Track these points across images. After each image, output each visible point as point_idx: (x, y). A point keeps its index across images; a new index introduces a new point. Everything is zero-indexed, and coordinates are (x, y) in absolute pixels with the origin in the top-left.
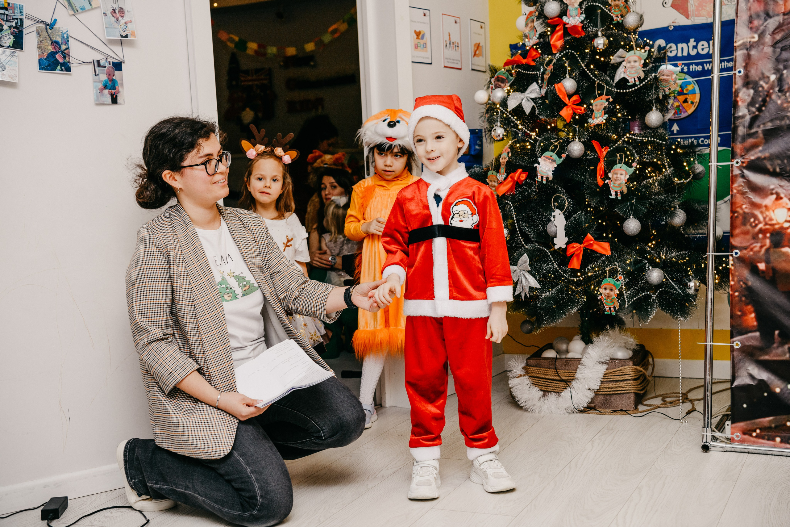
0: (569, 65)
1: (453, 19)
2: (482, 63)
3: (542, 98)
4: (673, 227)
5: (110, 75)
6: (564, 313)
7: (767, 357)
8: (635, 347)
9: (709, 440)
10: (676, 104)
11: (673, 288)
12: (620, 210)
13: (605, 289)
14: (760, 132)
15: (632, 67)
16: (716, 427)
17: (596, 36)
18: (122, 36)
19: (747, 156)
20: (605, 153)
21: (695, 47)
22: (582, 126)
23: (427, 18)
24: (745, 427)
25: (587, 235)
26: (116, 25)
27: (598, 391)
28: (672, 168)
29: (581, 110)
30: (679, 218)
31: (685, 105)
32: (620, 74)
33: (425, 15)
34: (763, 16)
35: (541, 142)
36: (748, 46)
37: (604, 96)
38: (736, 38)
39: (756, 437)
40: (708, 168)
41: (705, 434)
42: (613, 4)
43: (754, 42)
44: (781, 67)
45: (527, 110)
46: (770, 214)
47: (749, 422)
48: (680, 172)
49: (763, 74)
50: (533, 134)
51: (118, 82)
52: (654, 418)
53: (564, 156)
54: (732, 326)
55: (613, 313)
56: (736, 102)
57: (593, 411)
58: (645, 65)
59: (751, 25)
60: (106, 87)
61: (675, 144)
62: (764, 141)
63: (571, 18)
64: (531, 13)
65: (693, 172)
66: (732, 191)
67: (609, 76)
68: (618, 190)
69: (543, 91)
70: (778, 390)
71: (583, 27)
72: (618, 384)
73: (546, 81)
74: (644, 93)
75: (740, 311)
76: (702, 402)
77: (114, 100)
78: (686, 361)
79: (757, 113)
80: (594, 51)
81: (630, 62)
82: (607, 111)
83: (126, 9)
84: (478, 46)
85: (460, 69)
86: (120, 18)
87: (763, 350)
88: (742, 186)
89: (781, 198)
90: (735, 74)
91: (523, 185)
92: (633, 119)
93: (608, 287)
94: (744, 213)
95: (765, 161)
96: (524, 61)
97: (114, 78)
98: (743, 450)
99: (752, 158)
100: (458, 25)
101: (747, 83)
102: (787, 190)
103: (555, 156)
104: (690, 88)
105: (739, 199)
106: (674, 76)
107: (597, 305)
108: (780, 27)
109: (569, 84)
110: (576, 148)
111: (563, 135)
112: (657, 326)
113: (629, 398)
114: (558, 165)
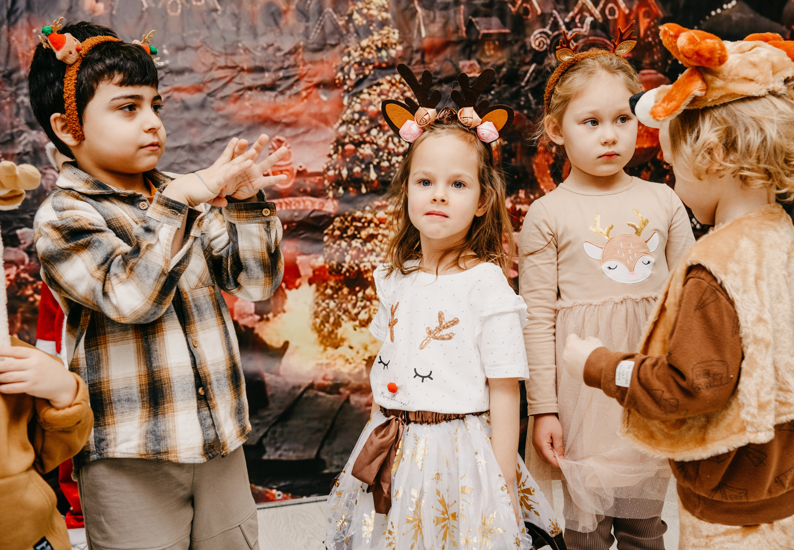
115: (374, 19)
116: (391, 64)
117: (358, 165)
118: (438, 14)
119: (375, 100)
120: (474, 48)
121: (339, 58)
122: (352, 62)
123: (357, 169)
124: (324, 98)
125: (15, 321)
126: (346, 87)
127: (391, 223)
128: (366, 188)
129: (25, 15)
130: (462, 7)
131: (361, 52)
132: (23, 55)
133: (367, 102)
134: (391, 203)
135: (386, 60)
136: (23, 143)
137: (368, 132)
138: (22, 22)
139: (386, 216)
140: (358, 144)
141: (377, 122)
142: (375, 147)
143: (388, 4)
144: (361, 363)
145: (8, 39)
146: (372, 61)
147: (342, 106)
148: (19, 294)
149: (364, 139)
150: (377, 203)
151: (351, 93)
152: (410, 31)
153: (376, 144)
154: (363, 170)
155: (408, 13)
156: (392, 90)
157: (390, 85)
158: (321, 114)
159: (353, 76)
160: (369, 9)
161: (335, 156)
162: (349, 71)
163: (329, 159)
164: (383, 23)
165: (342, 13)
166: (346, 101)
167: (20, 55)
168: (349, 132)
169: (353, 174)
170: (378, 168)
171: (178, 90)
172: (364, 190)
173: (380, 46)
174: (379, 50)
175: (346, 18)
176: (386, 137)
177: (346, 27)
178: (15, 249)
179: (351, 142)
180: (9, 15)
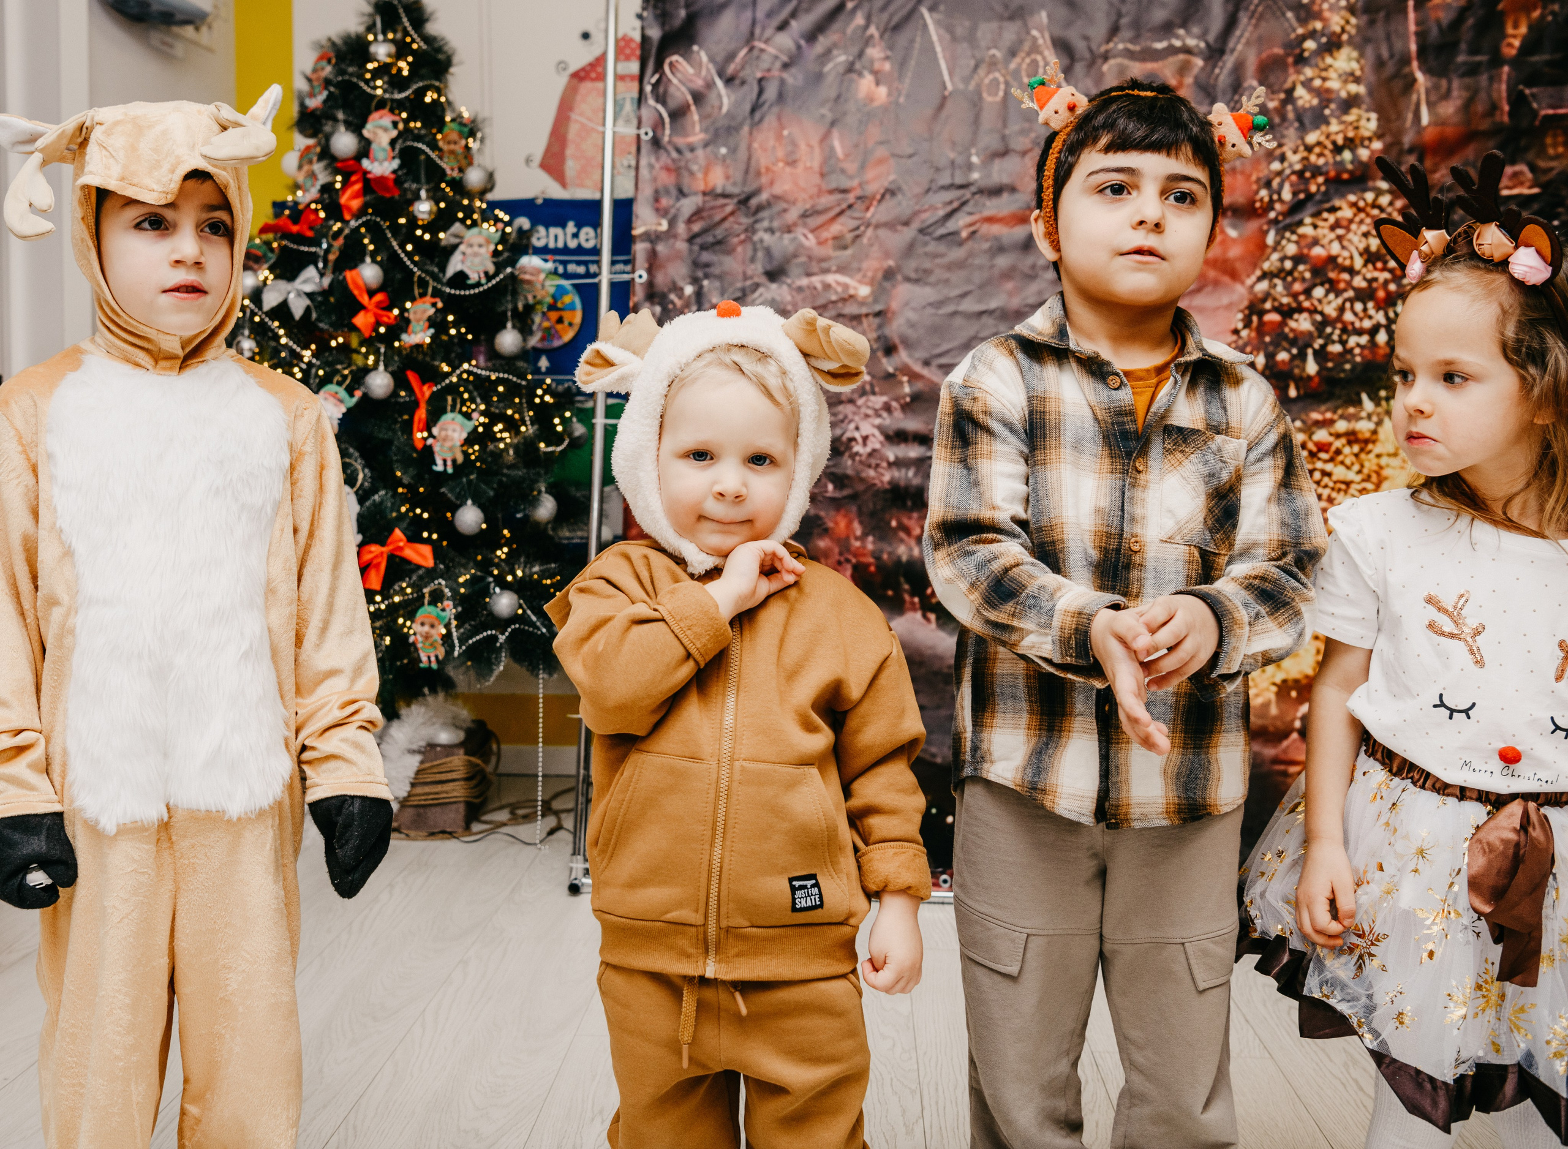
0: (372, 243)
3: (325, 293)
4: (537, 524)
8: (470, 725)
9: (580, 875)
10: (546, 324)
11: (533, 625)
12: (451, 490)
13: (423, 624)
15: (476, 255)
17: (418, 198)
20: (427, 394)
21: (576, 236)
22: (389, 346)
25: (394, 530)
27: (406, 799)
28: (536, 427)
29: (389, 318)
30: (546, 508)
31: (559, 326)
32: (455, 265)
34: (674, 192)
35: (319, 368)
36: (653, 237)
37: (428, 299)
38: (635, 223)
40: (591, 428)
41: (574, 865)
42: (445, 147)
43: (662, 233)
44: (700, 274)
45: (298, 312)
48: (548, 433)
49: (674, 285)
50: (307, 354)
52: (497, 842)
53: (358, 394)
55: (434, 666)
58: (496, 253)
59: (657, 205)
61: (541, 388)
63: (376, 164)
64: (308, 148)
65: (570, 435)
67: (438, 265)
68: (449, 456)
69: (326, 281)
71: (395, 181)
72: (439, 788)
73: (330, 265)
74: (494, 300)
76: (572, 815)
78: (552, 748)
80: (413, 222)
81: (471, 246)
82: (432, 322)
90: (633, 279)
92: (476, 341)
93: (426, 620)
96: (295, 229)
101: (652, 295)
103: (342, 392)
104: (567, 299)
106: (543, 276)
107: (409, 652)
108: (697, 214)
109: (369, 273)
110: (380, 382)
111: (359, 360)
112: (505, 690)
113: (457, 811)
114: (349, 410)
115: (1333, 96)
116: (1358, 173)
117: (1285, 349)
118: (1456, 83)
119: (1324, 236)
120: (1523, 142)
121: (1264, 165)
122: (1288, 172)
123: (1283, 356)
124: (1232, 233)
126: (1272, 215)
127: (1338, 452)
128: (1297, 388)
129: (775, 110)
130: (1506, 69)
131: (1305, 154)
132: (768, 169)
133: (1309, 240)
134: (1342, 417)
135: (1350, 167)
137: (1308, 292)
138: (770, 120)
139: (1331, 439)
140: (1287, 313)
141: (1326, 275)
142: (1319, 318)
143: (1362, 69)
144: (1267, 689)
145: (749, 147)
146: (1324, 169)
147: (1263, 246)
149: (1299, 303)
150: (1315, 416)
151: (1281, 225)
152: (1400, 116)
153: (1321, 313)
154: (1293, 357)
155: (1398, 85)
156: (1357, 219)
157: (1354, 210)
158: (1225, 261)
159: (1287, 195)
160: (1324, 79)
161: (1244, 333)
162: (1281, 185)
163: (1234, 338)
164: (1350, 103)
165: (1276, 87)
166: (1270, 239)
167: (763, 170)
168: (1272, 292)
169: (1276, 363)
170: (1321, 355)
171: (990, 220)
172: (1293, 393)
173: (1340, 141)
174: (1338, 149)
175: (1282, 96)
176: (1340, 301)
177: (1281, 111)
179: (1275, 309)
180: (753, 110)
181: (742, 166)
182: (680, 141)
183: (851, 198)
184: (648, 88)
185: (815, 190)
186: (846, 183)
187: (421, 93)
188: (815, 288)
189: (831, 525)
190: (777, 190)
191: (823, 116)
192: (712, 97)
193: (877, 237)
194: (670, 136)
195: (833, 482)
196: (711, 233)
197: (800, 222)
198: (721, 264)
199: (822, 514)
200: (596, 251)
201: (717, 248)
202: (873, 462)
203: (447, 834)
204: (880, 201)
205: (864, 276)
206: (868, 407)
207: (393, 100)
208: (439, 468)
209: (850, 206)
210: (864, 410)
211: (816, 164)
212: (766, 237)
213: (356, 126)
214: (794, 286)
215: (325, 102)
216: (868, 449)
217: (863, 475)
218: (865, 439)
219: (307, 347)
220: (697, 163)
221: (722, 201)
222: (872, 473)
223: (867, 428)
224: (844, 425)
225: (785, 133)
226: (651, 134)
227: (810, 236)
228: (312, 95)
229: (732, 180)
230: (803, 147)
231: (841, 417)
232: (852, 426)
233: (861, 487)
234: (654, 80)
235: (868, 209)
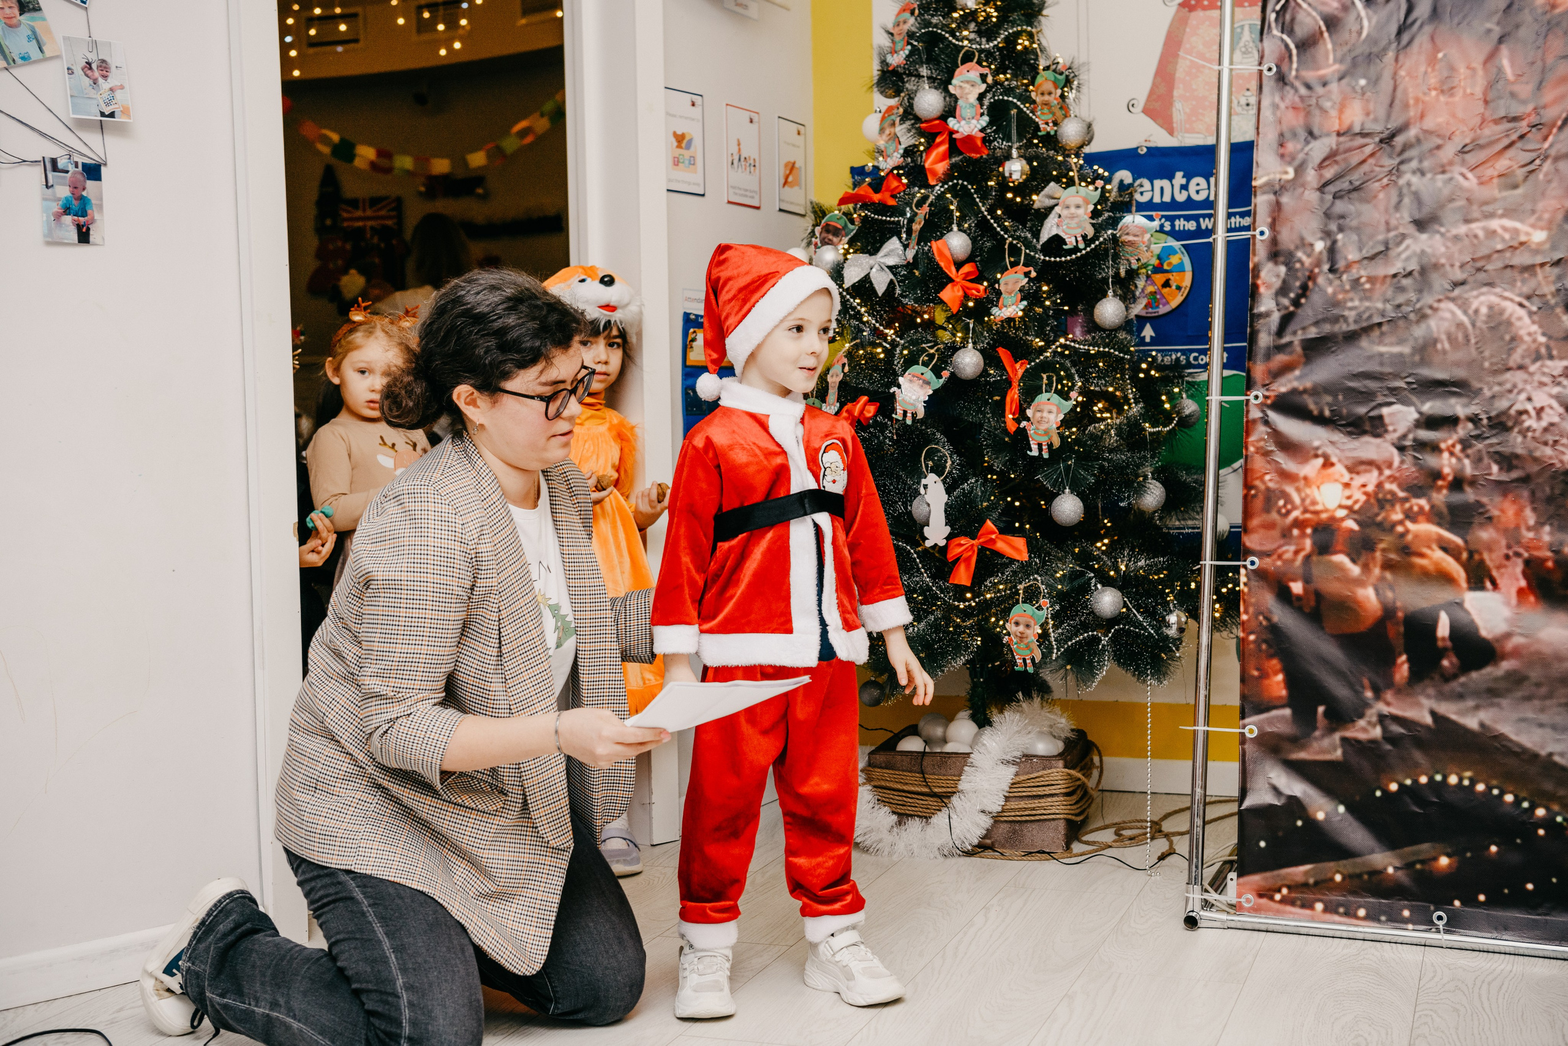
0: (959, 209)
1: (746, 116)
2: (798, 199)
3: (910, 266)
4: (1142, 513)
5: (76, 188)
6: (940, 667)
7: (1302, 755)
8: (1069, 735)
9: (1197, 908)
10: (1150, 289)
11: (1139, 625)
12: (1046, 477)
13: (1017, 624)
14: (1296, 343)
15: (1072, 217)
16: (1211, 884)
17: (1008, 157)
18: (103, 114)
19: (1274, 387)
20: (1020, 372)
21: (1185, 187)
22: (980, 321)
23: (697, 110)
24: (1263, 883)
25: (985, 522)
26: (92, 93)
27: (999, 814)
28: (1141, 405)
29: (978, 291)
30: (1153, 496)
31: (1165, 291)
32: (1050, 229)
33: (693, 105)
34: (1303, 135)
35: (904, 348)
36: (1277, 187)
37: (1020, 268)
38: (1256, 172)
39: (1282, 901)
40: (1205, 405)
41: (1191, 896)
42: (1039, 99)
43: (1288, 181)
44: (1333, 227)
45: (881, 288)
46: (1313, 492)
47: (1268, 874)
48: (1155, 413)
49: (1302, 239)
50: (891, 333)
51: (93, 202)
52: (1100, 866)
53: (946, 374)
54: (1243, 697)
55: (1030, 669)
56: (1255, 287)
57: (990, 853)
58: (1095, 214)
59: (1282, 151)
60: (67, 210)
61: (1146, 361)
62: (1303, 360)
63: (963, 122)
64: (890, 109)
65: (1178, 413)
66: (1247, 449)
67: (1030, 230)
68: (1044, 440)
69: (910, 254)
70: (1320, 816)
71: (984, 140)
72: (1035, 803)
73: (915, 236)
74: (1094, 265)
75: (1257, 669)
76: (1187, 837)
77: (84, 237)
78: (1161, 763)
79: (1292, 309)
80: (1004, 184)
81: (1068, 207)
82: (1025, 294)
83: (113, 63)
84: (792, 167)
85: (758, 208)
86: (101, 80)
87: (1297, 741)
88: (1264, 440)
89: (1332, 465)
90: (1254, 236)
91: (869, 426)
92: (1073, 312)
93: (1021, 620)
94: (1268, 489)
95: (1306, 397)
96: (876, 197)
97: (84, 193)
98: (1257, 927)
99: (1283, 390)
100: (755, 126)
101: (1275, 255)
102: (1342, 451)
103: (929, 375)
104: (1175, 260)
105: (1258, 463)
106: (1147, 236)
107: (1001, 654)
108: (1331, 157)
109: (957, 242)
110: (969, 361)
111: (945, 336)
112: (1108, 696)
113: (1056, 829)
114: (935, 391)
125: (1371, 565)
129: (1428, 29)
132: (1417, 100)
136: (1404, 256)
138: (1422, 41)
145: (1395, 76)
148: (1379, 518)
167: (1411, 102)
178: (1378, 441)
180: (1399, 33)
181: (1385, 99)
182: (1310, 75)
183: (1523, 126)
184: (1273, 16)
185: (1478, 120)
186: (1517, 109)
187: (1011, 40)
188: (1476, 236)
189: (1495, 512)
190: (1429, 123)
191: (1489, 31)
192: (1350, 20)
193: (1557, 170)
194: (1297, 70)
195: (1497, 462)
196: (1348, 178)
197: (1457, 159)
198: (1359, 214)
199: (1485, 500)
200: (1209, 204)
201: (1355, 195)
202: (1550, 438)
203: (1045, 854)
204: (1561, 128)
205: (1540, 219)
206: (1544, 374)
207: (981, 51)
208: (1035, 453)
209: (1522, 137)
210: (1537, 377)
211: (1478, 90)
212: (1415, 180)
213: (943, 83)
214: (1449, 235)
215: (908, 57)
216: (1544, 424)
217: (1537, 454)
218: (1540, 411)
219: (889, 326)
220: (1330, 99)
221: (1360, 141)
222: (1548, 451)
223: (1541, 398)
224: (1512, 396)
225: (1440, 55)
226: (1275, 69)
227: (1470, 175)
228: (893, 52)
229: (1372, 116)
230: (1462, 70)
231: (1508, 386)
232: (1523, 396)
233: (1535, 468)
234: (1278, 7)
235: (1545, 138)
